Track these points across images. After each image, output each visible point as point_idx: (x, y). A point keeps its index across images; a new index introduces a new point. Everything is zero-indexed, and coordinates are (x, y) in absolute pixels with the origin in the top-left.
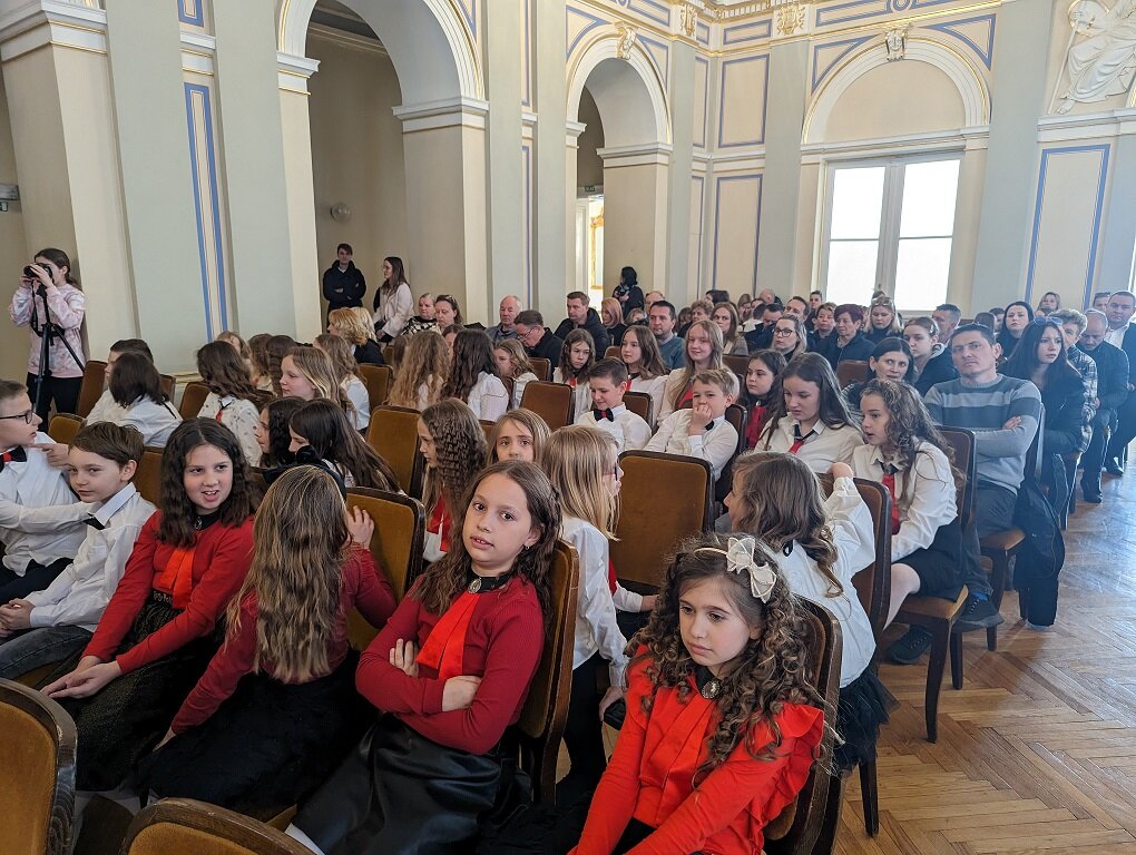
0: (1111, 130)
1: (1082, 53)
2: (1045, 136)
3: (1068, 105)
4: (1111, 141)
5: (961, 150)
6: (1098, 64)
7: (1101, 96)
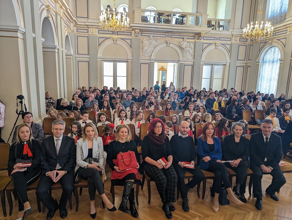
0: (149, 61)
1: (145, 48)
2: (140, 61)
3: (143, 56)
4: (150, 63)
5: (128, 61)
6: (147, 51)
7: (148, 56)
